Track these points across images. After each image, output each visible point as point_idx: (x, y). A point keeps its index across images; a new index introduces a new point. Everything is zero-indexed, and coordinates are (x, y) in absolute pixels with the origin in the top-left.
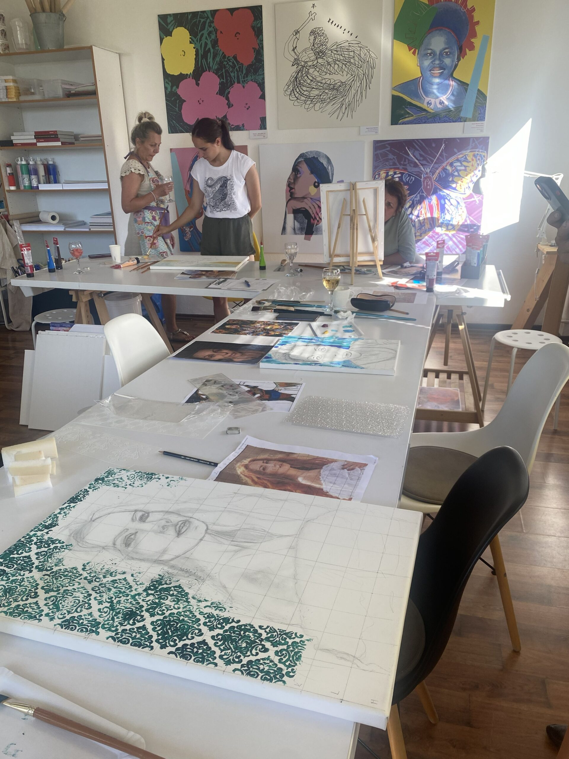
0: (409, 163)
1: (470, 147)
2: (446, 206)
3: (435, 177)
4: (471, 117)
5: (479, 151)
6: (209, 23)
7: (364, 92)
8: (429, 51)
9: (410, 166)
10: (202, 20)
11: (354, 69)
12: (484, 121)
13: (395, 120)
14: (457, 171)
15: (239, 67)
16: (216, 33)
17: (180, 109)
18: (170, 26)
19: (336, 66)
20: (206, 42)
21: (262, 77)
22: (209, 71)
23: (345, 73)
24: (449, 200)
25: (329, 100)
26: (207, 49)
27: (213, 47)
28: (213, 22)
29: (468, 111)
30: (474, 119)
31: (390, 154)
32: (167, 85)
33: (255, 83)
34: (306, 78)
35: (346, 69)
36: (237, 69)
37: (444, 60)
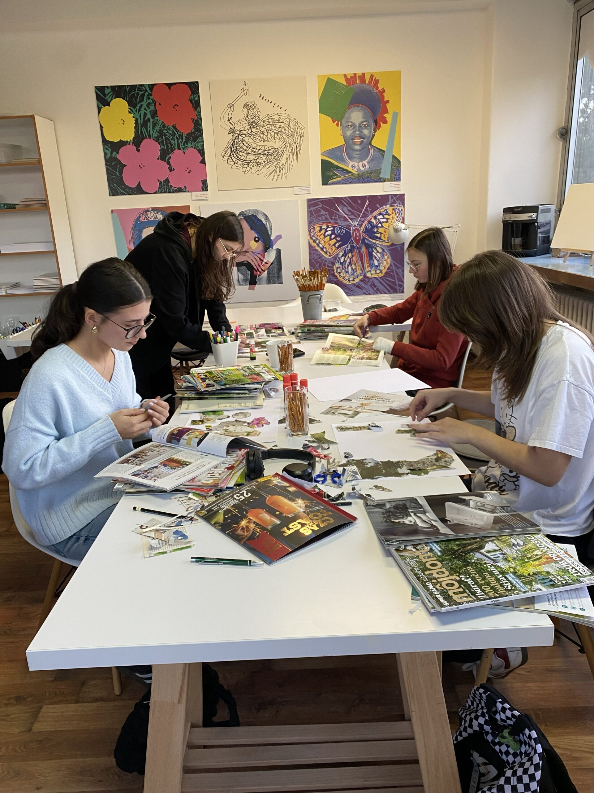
0: (339, 218)
1: (390, 202)
2: (374, 253)
3: (362, 229)
4: (389, 178)
5: (397, 206)
6: (147, 95)
7: (295, 157)
8: (350, 124)
9: (341, 220)
10: (141, 93)
11: (285, 137)
12: (400, 181)
13: (325, 181)
14: (380, 223)
15: (178, 135)
16: (155, 105)
17: (121, 172)
18: (107, 97)
19: (269, 134)
20: (145, 112)
21: (202, 144)
22: (150, 138)
23: (277, 141)
24: (376, 249)
25: (264, 164)
26: (146, 119)
27: (153, 117)
28: (151, 95)
29: (386, 172)
30: (391, 180)
31: (323, 211)
32: (106, 151)
33: (195, 150)
34: (242, 144)
35: (278, 138)
36: (177, 137)
37: (363, 131)
